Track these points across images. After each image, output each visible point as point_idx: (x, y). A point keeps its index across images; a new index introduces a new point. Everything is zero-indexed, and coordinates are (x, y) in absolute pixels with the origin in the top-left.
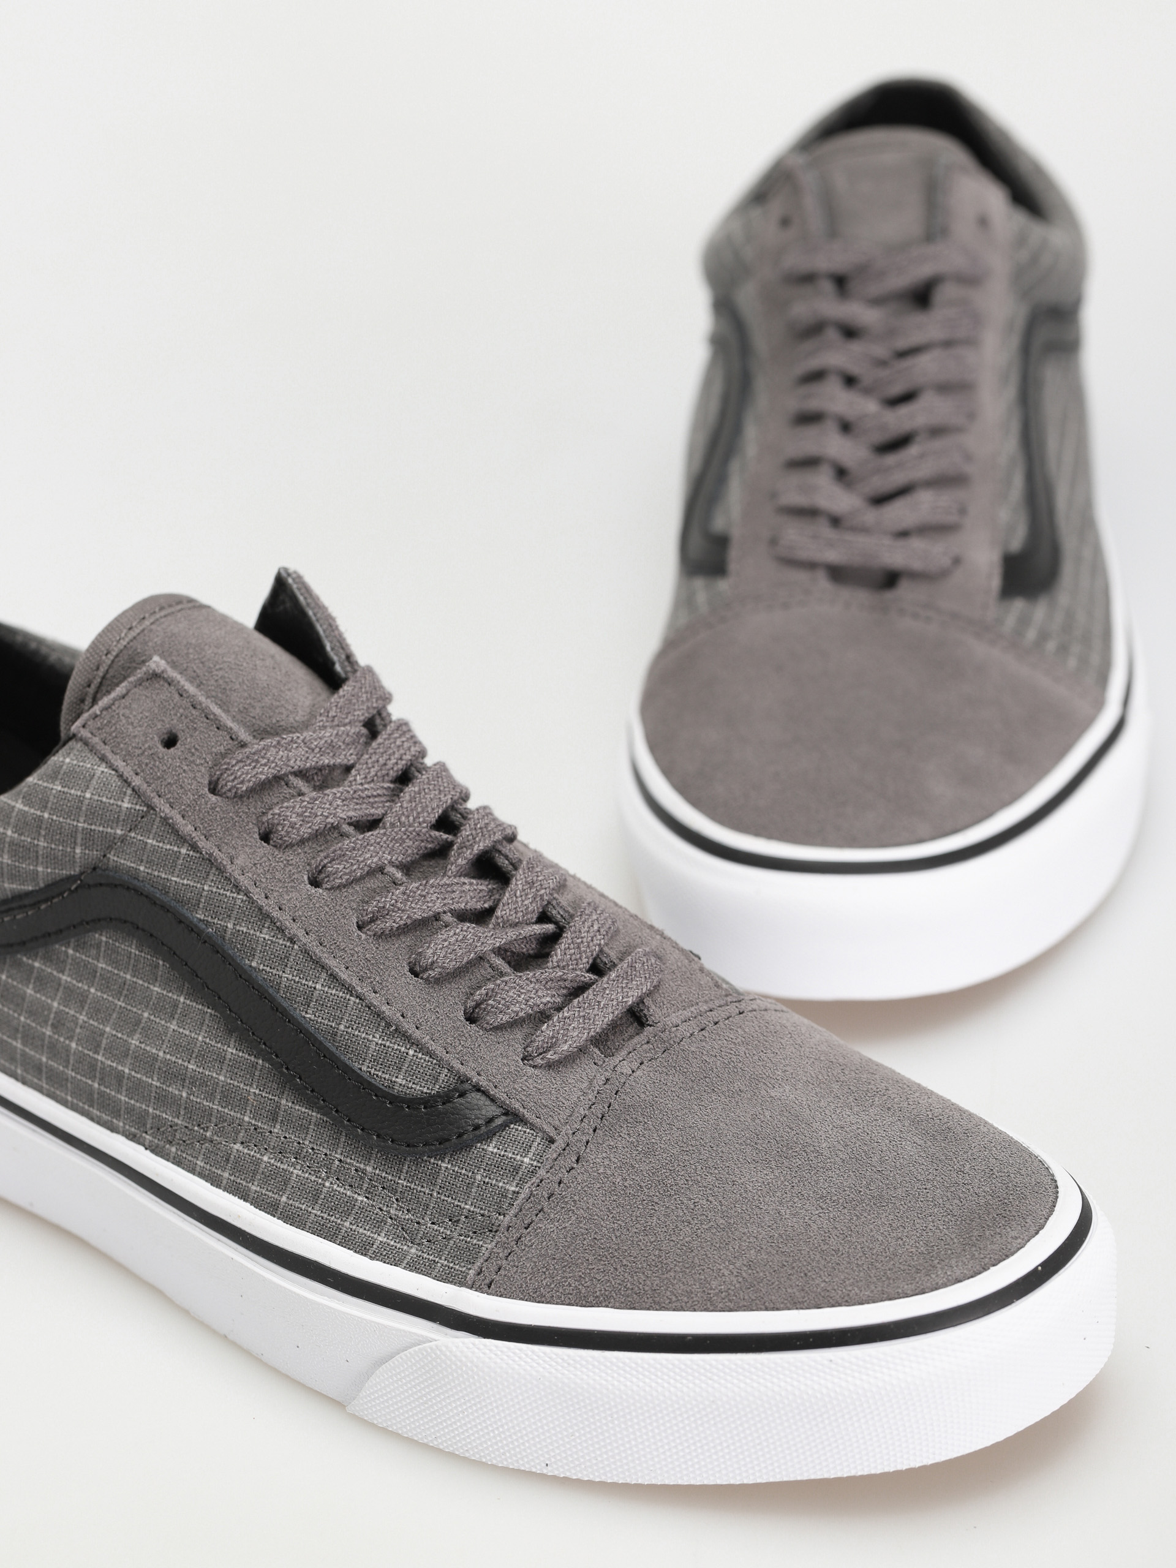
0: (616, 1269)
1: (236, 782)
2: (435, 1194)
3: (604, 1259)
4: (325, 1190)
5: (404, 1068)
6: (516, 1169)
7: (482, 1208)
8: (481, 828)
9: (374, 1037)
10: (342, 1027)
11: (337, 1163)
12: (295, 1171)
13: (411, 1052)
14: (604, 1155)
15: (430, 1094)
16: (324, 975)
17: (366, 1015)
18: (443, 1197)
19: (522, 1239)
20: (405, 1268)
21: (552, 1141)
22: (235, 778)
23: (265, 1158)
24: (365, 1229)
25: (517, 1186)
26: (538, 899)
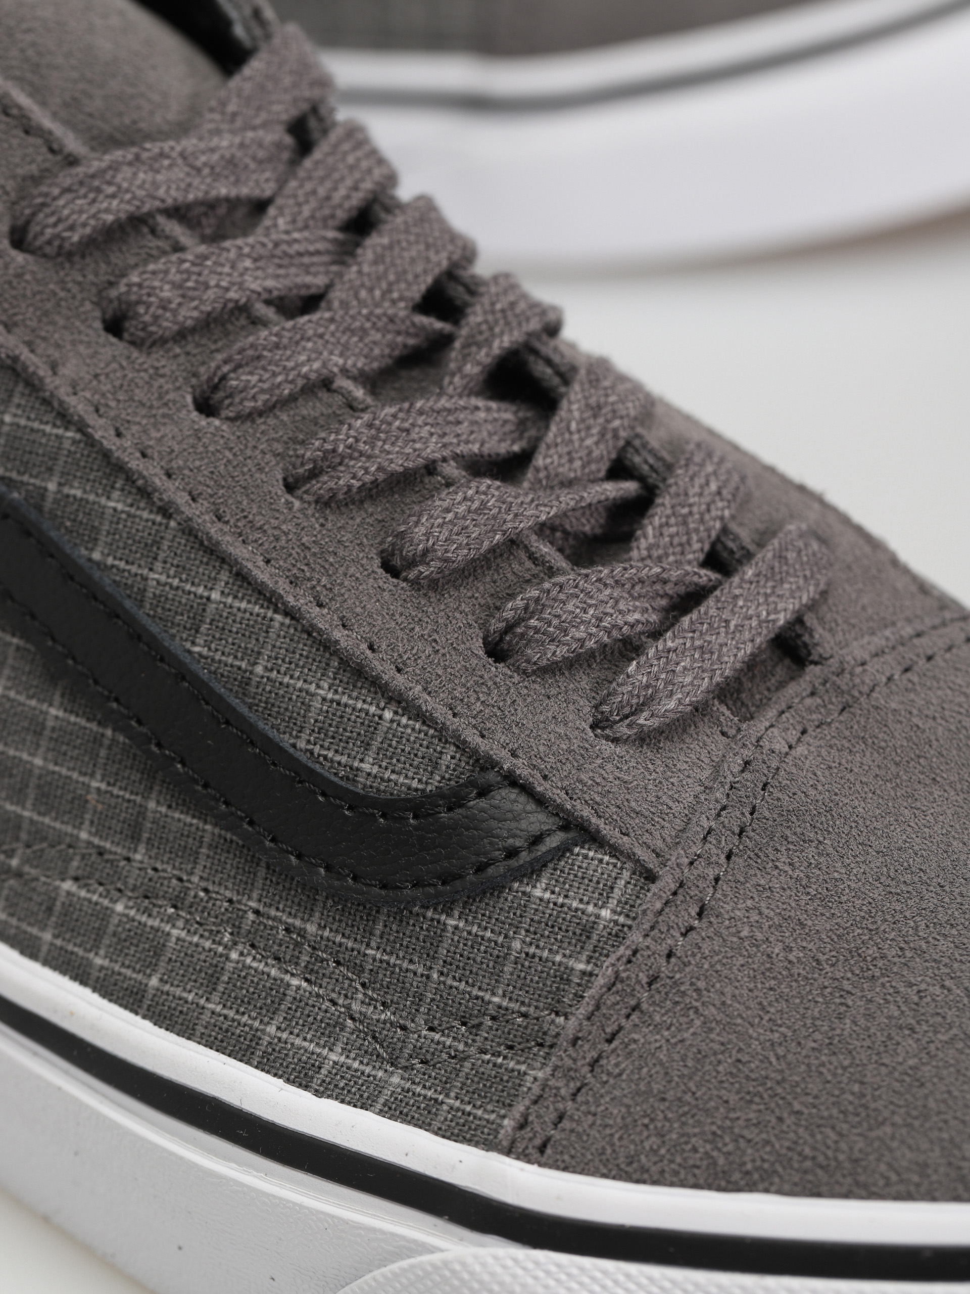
0: (780, 1119)
1: (60, 227)
2: (435, 976)
3: (757, 1099)
4: (230, 966)
5: (375, 744)
6: (587, 930)
7: (523, 1003)
8: (503, 311)
9: (318, 687)
10: (259, 669)
11: (251, 916)
12: (175, 932)
13: (388, 715)
14: (749, 903)
15: (423, 791)
16: (224, 576)
17: (304, 648)
18: (449, 982)
19: (603, 1062)
20: (381, 1113)
21: (651, 877)
22: (59, 220)
23: (119, 908)
24: (305, 1039)
25: (588, 962)
26: (609, 436)
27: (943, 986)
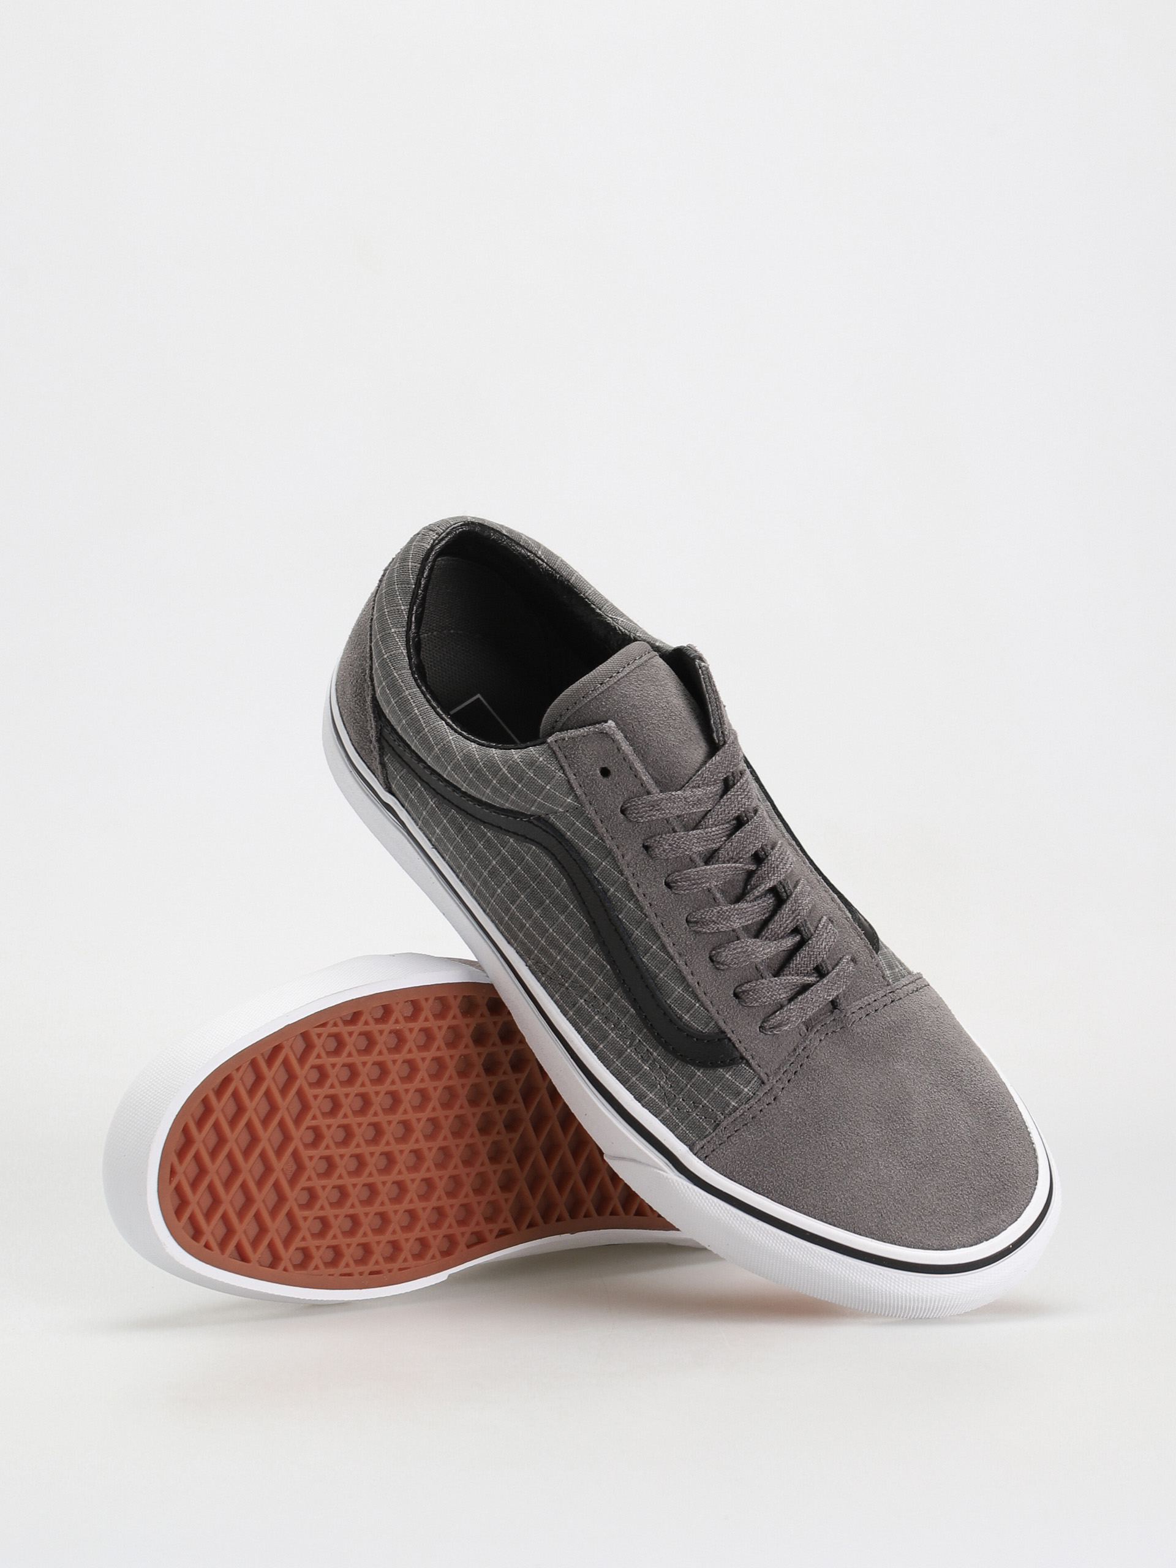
0: (778, 1175)
1: (638, 815)
2: (689, 1086)
3: (773, 1166)
4: (626, 1053)
5: (691, 1012)
6: (739, 1093)
7: (713, 1106)
8: (774, 867)
9: (678, 988)
10: (661, 975)
11: (638, 1041)
12: (612, 1034)
13: (697, 1005)
14: (790, 1100)
15: (702, 1031)
16: (659, 942)
17: (677, 976)
18: (693, 1090)
19: (732, 1138)
20: (660, 1120)
21: (763, 1083)
22: (638, 813)
23: (596, 1018)
24: (643, 1086)
25: (736, 1103)
26: (795, 920)
27: (840, 1143)
